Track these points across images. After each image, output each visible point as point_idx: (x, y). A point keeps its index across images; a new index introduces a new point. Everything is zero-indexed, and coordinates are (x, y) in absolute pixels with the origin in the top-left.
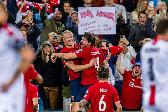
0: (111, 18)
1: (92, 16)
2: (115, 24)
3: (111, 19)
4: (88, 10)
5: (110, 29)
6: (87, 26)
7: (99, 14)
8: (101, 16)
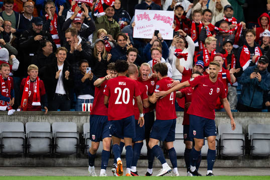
0: (169, 22)
1: (149, 19)
2: (173, 29)
3: (168, 24)
4: (145, 13)
5: (167, 34)
6: (143, 29)
7: (157, 17)
8: (159, 20)
